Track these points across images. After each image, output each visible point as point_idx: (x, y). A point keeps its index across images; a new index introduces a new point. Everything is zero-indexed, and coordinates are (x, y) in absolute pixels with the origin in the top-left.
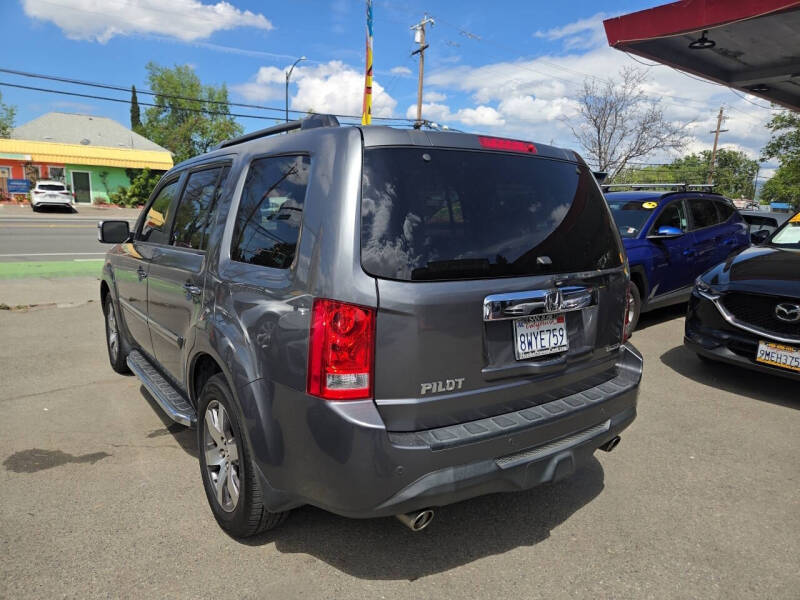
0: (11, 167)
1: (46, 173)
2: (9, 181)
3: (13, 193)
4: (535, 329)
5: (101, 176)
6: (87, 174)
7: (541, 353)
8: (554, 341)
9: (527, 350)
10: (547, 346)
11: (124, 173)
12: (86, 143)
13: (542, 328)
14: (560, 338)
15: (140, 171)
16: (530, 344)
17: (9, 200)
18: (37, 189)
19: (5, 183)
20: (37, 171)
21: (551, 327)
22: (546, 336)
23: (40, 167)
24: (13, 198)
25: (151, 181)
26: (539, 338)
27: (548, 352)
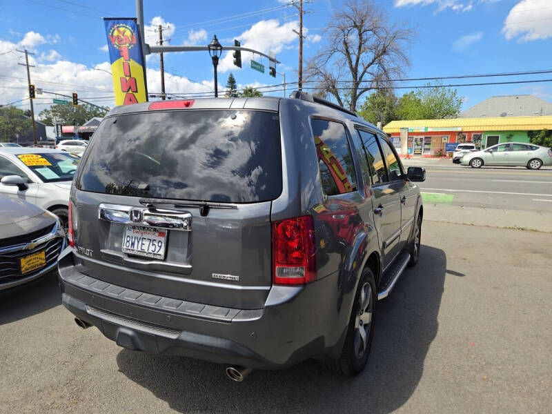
0: (449, 136)
1: (470, 138)
2: (447, 144)
3: (447, 152)
4: (139, 236)
5: (508, 138)
6: (498, 137)
7: (139, 254)
8: (152, 248)
9: (130, 248)
10: (146, 250)
11: (526, 134)
12: (504, 115)
13: (144, 236)
14: (158, 248)
15: (539, 131)
16: (133, 244)
17: (445, 156)
18: (457, 149)
19: (445, 146)
20: (464, 137)
21: (152, 237)
22: (146, 243)
23: (467, 134)
24: (447, 155)
25: (547, 139)
26: (140, 242)
27: (145, 255)
